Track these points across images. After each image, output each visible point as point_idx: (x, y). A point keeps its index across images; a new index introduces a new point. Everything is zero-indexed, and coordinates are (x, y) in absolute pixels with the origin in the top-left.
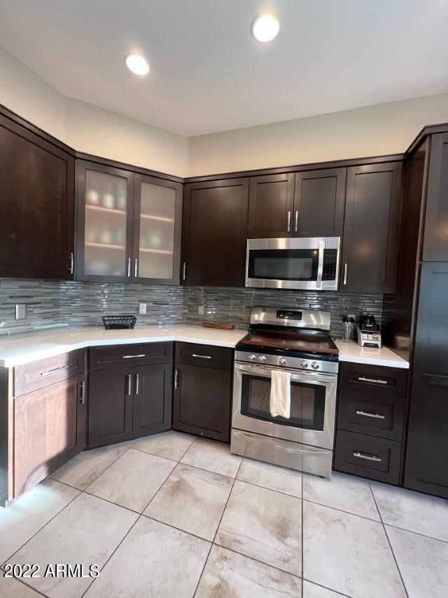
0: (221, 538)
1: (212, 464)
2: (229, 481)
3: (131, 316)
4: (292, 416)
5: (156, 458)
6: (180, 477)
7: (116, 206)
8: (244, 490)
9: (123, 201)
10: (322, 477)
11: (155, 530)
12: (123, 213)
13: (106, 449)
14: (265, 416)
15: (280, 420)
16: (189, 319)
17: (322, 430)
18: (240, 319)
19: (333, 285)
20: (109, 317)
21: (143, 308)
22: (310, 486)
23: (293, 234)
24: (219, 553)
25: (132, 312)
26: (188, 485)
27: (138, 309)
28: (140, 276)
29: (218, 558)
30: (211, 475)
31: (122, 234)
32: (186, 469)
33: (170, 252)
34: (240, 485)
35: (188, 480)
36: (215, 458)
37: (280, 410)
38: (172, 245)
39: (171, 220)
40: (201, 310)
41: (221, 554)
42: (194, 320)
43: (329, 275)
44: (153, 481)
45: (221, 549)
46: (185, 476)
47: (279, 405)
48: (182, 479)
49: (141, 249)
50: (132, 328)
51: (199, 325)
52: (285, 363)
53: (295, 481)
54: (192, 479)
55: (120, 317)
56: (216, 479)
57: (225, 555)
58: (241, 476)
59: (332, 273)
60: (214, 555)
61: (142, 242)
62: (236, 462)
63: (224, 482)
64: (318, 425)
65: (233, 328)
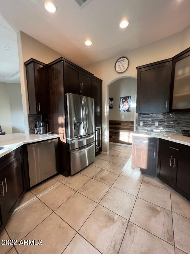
0: (131, 225)
11: (131, 201)
24: (125, 223)
29: (123, 222)
41: (125, 224)
45: (127, 224)
57: (125, 225)
60: (124, 220)
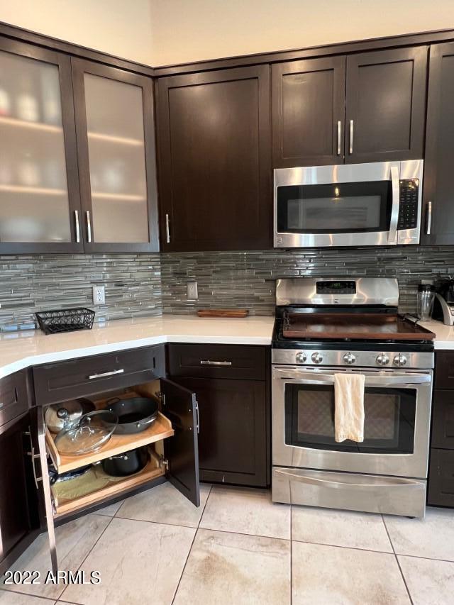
1: (249, 523)
2: (283, 546)
3: (81, 309)
4: (368, 437)
5: (160, 527)
6: (208, 551)
7: (42, 119)
8: (309, 556)
9: (53, 109)
10: (411, 518)
12: (57, 130)
13: (75, 525)
14: (328, 443)
15: (350, 446)
16: (172, 305)
17: (412, 452)
18: (257, 299)
19: (410, 236)
20: (45, 312)
21: (100, 294)
22: (399, 533)
23: (346, 159)
25: (82, 301)
26: (224, 561)
27: (91, 297)
28: (96, 241)
30: (253, 541)
31: (57, 169)
32: (213, 537)
33: (139, 197)
34: (301, 550)
35: (221, 554)
36: (251, 513)
37: (353, 432)
38: (142, 185)
39: (137, 143)
40: (193, 290)
42: (182, 306)
43: (407, 221)
44: (168, 564)
46: (214, 547)
47: (350, 425)
48: (212, 554)
49: (94, 195)
50: (88, 328)
51: (191, 314)
52: (353, 361)
53: (376, 528)
54: (228, 551)
55: (64, 311)
56: (263, 546)
58: (297, 536)
59: (410, 217)
61: (94, 181)
62: (283, 514)
63: (276, 548)
64: (405, 445)
65: (247, 315)
